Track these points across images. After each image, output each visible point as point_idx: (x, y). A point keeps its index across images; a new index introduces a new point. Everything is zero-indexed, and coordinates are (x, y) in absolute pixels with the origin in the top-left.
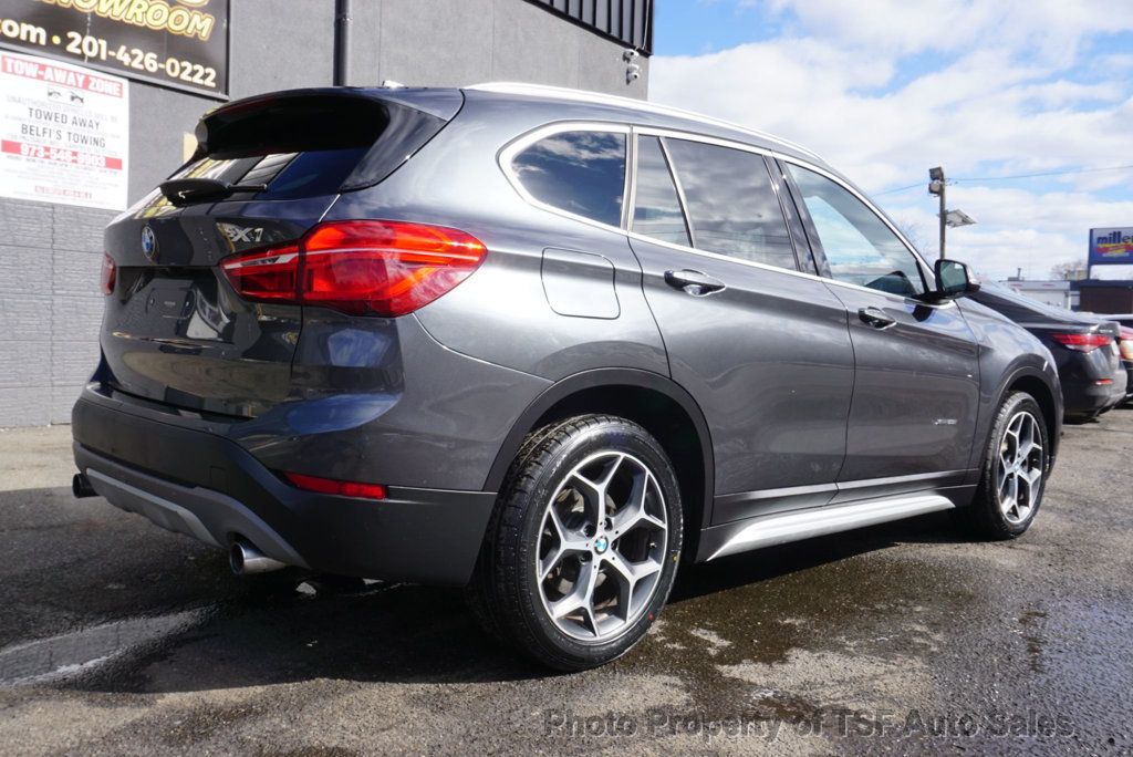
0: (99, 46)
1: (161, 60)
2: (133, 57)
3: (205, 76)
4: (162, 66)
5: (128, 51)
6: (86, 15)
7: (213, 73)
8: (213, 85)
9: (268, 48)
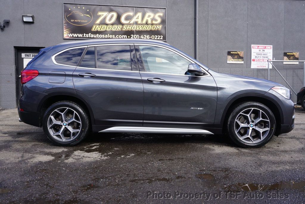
0: (137, 36)
1: (150, 36)
2: (144, 37)
3: (160, 38)
4: (150, 37)
5: (143, 36)
6: (134, 31)
7: (162, 36)
8: (162, 39)
9: (176, 29)
